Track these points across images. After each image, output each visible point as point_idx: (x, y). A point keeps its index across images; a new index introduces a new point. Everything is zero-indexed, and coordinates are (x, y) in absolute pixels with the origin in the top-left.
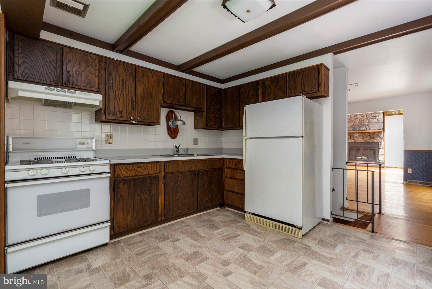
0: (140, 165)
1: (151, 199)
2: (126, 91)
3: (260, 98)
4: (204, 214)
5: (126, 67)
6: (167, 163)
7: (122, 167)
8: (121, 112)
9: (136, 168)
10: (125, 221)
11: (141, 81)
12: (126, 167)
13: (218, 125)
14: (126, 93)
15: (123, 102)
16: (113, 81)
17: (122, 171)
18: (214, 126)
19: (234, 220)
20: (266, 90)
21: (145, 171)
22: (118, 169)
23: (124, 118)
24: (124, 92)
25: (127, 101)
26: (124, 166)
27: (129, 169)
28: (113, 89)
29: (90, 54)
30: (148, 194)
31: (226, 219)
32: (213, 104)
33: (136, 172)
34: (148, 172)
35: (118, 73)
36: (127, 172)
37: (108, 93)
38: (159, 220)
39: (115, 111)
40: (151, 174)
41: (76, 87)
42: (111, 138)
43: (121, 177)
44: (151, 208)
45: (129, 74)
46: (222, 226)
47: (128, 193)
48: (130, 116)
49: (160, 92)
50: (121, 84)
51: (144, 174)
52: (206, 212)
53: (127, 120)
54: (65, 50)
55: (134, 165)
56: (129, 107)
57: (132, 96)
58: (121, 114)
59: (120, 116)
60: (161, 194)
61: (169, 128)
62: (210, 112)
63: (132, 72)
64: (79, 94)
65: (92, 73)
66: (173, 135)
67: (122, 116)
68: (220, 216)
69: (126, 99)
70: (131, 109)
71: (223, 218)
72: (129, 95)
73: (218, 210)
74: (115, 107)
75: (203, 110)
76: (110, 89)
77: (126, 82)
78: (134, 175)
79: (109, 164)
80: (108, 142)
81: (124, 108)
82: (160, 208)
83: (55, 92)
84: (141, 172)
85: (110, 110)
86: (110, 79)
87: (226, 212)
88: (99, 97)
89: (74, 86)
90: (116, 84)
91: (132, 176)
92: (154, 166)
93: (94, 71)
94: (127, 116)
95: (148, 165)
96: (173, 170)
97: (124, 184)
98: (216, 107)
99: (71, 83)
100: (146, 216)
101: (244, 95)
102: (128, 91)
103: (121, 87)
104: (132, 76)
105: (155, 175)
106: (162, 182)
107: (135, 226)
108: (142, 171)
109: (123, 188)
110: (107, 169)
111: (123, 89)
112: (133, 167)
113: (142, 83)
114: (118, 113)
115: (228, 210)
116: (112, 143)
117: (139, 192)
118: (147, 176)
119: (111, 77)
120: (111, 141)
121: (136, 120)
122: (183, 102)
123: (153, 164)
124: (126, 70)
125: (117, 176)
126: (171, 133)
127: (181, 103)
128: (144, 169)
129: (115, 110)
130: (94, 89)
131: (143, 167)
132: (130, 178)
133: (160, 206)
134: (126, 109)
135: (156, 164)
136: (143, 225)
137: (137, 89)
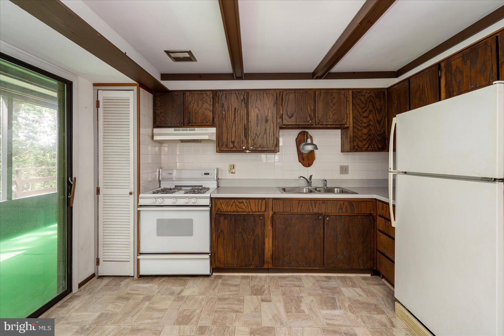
0: (241, 200)
1: (254, 240)
2: (238, 120)
3: (443, 94)
4: (338, 277)
5: (238, 95)
6: (275, 201)
7: (223, 202)
8: (233, 143)
9: (237, 203)
10: (226, 258)
11: (254, 106)
12: (227, 201)
13: (377, 145)
14: (238, 122)
15: (235, 132)
16: (225, 113)
17: (223, 205)
18: (368, 147)
19: (375, 305)
20: (453, 79)
21: (247, 208)
22: (219, 202)
23: (236, 148)
24: (236, 121)
25: (240, 130)
26: (225, 200)
27: (230, 204)
28: (225, 120)
29: (206, 92)
30: (251, 234)
31: (364, 298)
32: (365, 115)
33: (237, 207)
34: (251, 209)
35: (230, 103)
36: (227, 206)
37: (221, 125)
38: (266, 266)
39: (227, 142)
40: (255, 212)
41: (195, 124)
42: (233, 168)
43: (222, 211)
44: (254, 250)
45: (241, 101)
46: (344, 306)
47: (228, 228)
48: (243, 145)
49: (279, 114)
50: (233, 114)
51: (246, 211)
52: (343, 275)
53: (240, 150)
54: (186, 95)
55: (235, 200)
56: (242, 137)
57: (244, 124)
58: (234, 144)
59: (233, 146)
60: (268, 236)
61: (300, 153)
62: (359, 128)
63: (244, 98)
64: (198, 130)
65: (207, 109)
66: (307, 163)
67: (234, 146)
68: (358, 290)
69: (238, 129)
70: (243, 138)
71: (360, 295)
72: (242, 123)
73: (364, 278)
74: (227, 139)
75: (346, 126)
76: (223, 121)
77: (238, 110)
78: (235, 210)
79: (209, 198)
80: (231, 171)
81: (236, 137)
82: (267, 253)
83: (181, 132)
84: (242, 208)
85: (223, 142)
86: (223, 110)
87: (376, 286)
88: (213, 130)
89: (193, 124)
90: (228, 114)
91: (233, 212)
92: (258, 203)
93: (208, 106)
94: (240, 146)
95: (251, 201)
96: (284, 210)
97: (225, 219)
98: (372, 118)
99: (191, 122)
100: (249, 259)
101: (416, 92)
102: (240, 120)
103: (233, 116)
104: (244, 103)
105: (261, 213)
106: (269, 222)
107: (236, 266)
108: (244, 207)
109: (224, 224)
110: (207, 202)
111: (235, 118)
112: (234, 202)
113: (256, 107)
114: (231, 144)
115: (384, 284)
116: (234, 173)
117: (240, 230)
118: (251, 213)
119: (223, 108)
120: (233, 170)
121: (249, 149)
122: (311, 120)
123: (257, 201)
124: (238, 97)
125: (218, 210)
126: (303, 159)
127: (309, 122)
128: (246, 205)
129: (227, 140)
130: (209, 124)
131: (245, 203)
132: (231, 213)
133: (266, 250)
134: (238, 139)
135: (260, 201)
136: (244, 268)
137: (250, 115)
